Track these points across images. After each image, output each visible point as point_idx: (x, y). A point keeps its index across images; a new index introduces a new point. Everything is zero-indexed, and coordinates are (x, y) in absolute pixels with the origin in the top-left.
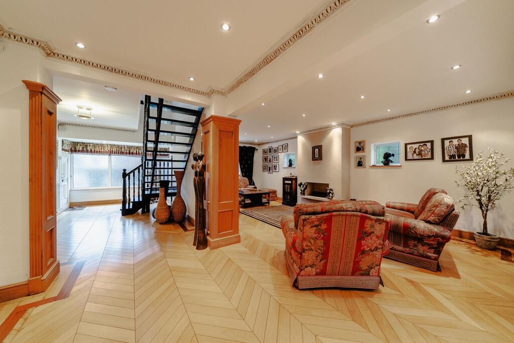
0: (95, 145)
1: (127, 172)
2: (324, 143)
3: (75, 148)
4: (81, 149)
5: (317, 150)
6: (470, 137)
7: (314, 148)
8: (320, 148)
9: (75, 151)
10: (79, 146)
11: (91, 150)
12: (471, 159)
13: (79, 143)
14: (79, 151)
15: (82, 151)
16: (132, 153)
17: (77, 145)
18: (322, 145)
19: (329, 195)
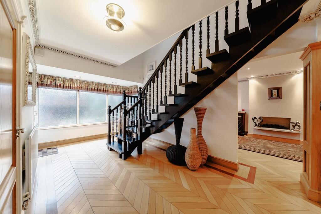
0: (64, 80)
1: (112, 108)
2: (284, 86)
3: (42, 81)
4: (49, 83)
7: (271, 90)
8: (279, 89)
9: (42, 85)
10: (46, 79)
11: (60, 85)
13: (47, 76)
14: (47, 85)
15: (50, 85)
16: (100, 90)
17: (44, 78)
18: (281, 88)
19: (294, 127)
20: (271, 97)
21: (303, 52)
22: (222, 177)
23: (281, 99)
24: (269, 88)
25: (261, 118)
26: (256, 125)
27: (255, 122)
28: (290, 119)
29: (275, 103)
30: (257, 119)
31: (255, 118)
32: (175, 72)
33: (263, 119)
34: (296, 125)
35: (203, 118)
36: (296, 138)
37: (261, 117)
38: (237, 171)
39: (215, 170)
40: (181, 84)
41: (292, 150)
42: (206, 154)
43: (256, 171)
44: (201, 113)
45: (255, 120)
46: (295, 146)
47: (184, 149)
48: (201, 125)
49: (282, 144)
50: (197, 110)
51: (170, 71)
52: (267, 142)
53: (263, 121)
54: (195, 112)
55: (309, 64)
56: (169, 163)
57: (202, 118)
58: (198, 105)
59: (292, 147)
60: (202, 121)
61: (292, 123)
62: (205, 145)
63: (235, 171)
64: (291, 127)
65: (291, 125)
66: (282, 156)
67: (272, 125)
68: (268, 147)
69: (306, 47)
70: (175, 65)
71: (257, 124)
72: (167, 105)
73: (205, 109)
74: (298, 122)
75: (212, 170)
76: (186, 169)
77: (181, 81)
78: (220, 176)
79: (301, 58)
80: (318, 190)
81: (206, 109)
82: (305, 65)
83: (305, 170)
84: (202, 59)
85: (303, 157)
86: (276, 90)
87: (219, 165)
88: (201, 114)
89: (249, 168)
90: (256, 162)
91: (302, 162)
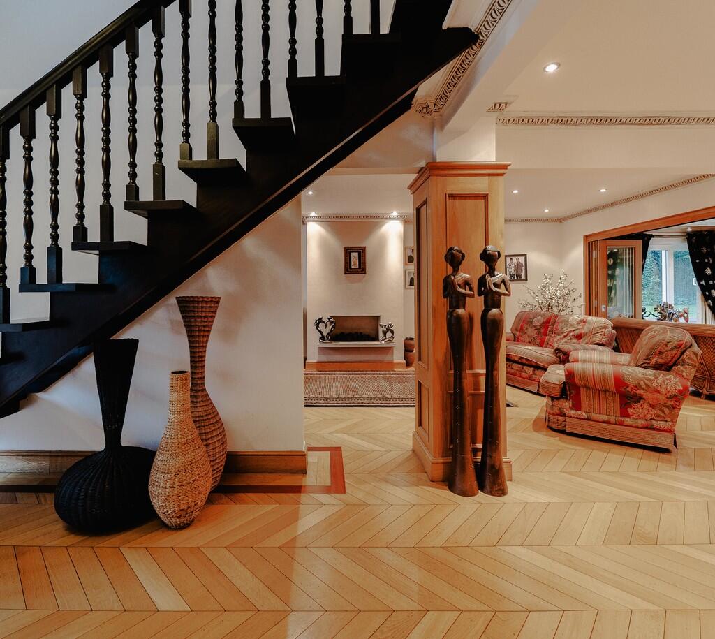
2: (370, 244)
5: (355, 255)
6: (525, 255)
7: (348, 251)
8: (361, 252)
12: (526, 280)
18: (365, 248)
19: (385, 333)
20: (348, 270)
21: (415, 176)
22: (275, 506)
23: (365, 273)
24: (345, 248)
25: (332, 320)
26: (322, 338)
27: (320, 331)
28: (378, 318)
29: (356, 283)
30: (324, 322)
31: (320, 320)
32: (107, 150)
33: (336, 321)
34: (388, 330)
35: (209, 331)
36: (387, 358)
37: (332, 317)
38: (304, 472)
39: (250, 495)
40: (133, 203)
41: (385, 384)
42: (223, 449)
43: (343, 455)
44: (204, 314)
45: (321, 326)
46: (388, 374)
47: (143, 458)
48: (204, 356)
49: (369, 374)
50: (186, 305)
51: (81, 142)
52: (345, 375)
53: (337, 327)
54: (182, 312)
55: (425, 202)
56: (73, 539)
57: (207, 333)
58: (190, 289)
59: (385, 378)
60: (207, 341)
61: (382, 326)
62: (217, 422)
63: (300, 476)
64: (381, 336)
65: (381, 330)
66: (374, 402)
67: (350, 334)
68: (348, 389)
69: (422, 168)
70: (107, 121)
71: (325, 334)
72: (59, 288)
73: (216, 301)
74: (390, 323)
75: (242, 495)
76: (156, 533)
77: (132, 191)
78: (271, 507)
79: (410, 187)
80: (443, 457)
81: (218, 302)
82: (418, 204)
83: (420, 424)
84: (217, 127)
85: (415, 395)
86: (357, 253)
87: (259, 475)
88: (205, 317)
89: (328, 453)
90: (337, 432)
91: (414, 406)
